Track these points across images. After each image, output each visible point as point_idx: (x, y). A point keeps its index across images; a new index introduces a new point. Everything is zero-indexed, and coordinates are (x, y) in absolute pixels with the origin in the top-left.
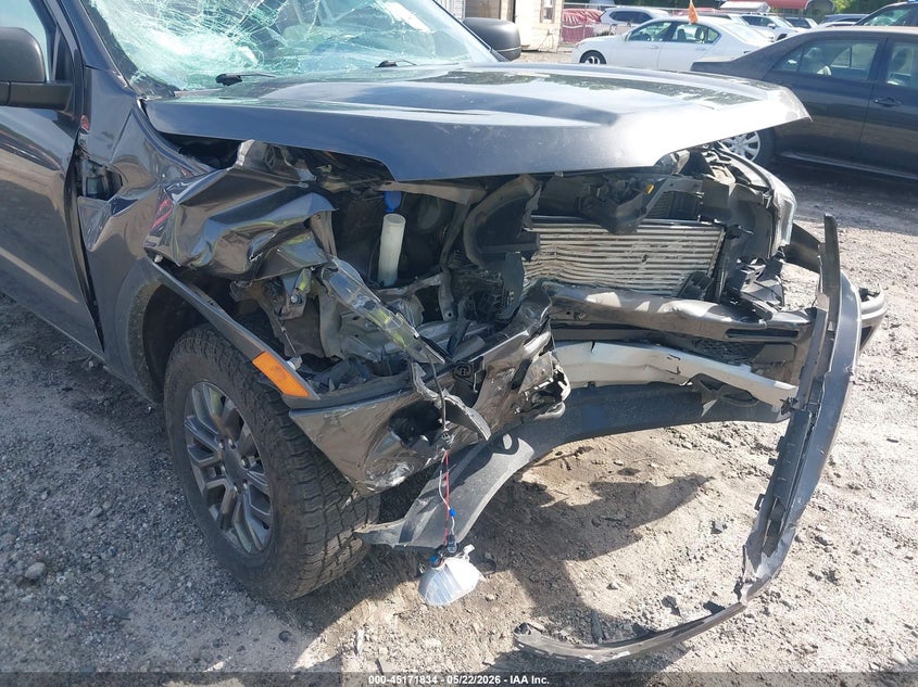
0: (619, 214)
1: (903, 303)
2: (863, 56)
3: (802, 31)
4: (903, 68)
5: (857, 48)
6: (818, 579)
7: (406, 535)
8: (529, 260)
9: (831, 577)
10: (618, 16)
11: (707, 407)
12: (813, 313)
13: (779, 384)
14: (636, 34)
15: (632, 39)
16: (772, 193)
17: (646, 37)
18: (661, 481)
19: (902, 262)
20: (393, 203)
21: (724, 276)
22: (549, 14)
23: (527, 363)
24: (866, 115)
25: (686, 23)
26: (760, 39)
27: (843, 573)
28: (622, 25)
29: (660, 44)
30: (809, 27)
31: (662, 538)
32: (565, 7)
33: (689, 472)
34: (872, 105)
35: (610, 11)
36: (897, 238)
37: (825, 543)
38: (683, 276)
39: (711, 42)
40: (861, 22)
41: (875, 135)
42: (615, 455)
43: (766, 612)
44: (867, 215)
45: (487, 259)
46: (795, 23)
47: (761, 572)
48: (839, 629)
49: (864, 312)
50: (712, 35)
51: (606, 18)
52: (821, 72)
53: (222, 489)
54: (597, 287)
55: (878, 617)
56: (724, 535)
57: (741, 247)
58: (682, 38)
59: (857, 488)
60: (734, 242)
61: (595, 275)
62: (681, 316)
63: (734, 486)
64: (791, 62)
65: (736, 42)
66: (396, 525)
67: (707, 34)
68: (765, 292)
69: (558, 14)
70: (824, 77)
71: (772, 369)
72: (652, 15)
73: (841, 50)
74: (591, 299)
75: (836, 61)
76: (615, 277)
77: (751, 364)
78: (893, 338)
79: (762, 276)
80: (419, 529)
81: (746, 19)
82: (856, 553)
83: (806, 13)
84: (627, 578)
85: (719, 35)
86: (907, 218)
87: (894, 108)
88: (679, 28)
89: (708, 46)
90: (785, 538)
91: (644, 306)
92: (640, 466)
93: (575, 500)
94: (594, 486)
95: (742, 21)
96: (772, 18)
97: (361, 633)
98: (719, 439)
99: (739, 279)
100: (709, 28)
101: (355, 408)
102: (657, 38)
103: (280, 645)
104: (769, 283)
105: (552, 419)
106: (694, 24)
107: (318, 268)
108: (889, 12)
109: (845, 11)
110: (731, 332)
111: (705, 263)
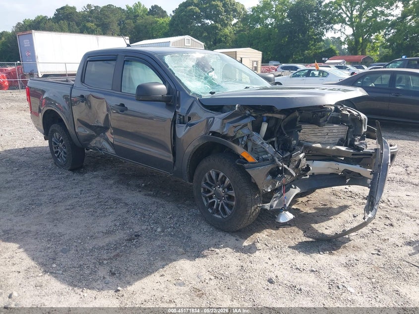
0: (321, 121)
1: (410, 161)
2: (386, 79)
3: (361, 71)
4: (402, 82)
5: (384, 76)
6: (387, 225)
7: (271, 206)
8: (300, 132)
9: (391, 225)
10: (284, 68)
11: (347, 181)
12: (376, 150)
13: (368, 170)
14: (295, 75)
15: (293, 77)
16: (360, 116)
17: (299, 76)
18: (335, 207)
19: (408, 149)
20: (265, 119)
21: (349, 139)
22: (256, 69)
23: (300, 160)
24: (390, 100)
25: (315, 70)
26: (345, 75)
27: (394, 224)
28: (287, 72)
29: (305, 78)
30: (364, 69)
31: (339, 219)
32: (262, 65)
33: (344, 204)
34: (391, 96)
35: (280, 66)
36: (406, 142)
37: (388, 218)
38: (338, 140)
39: (325, 77)
40: (385, 67)
41: (394, 107)
42: (319, 201)
43: (373, 233)
44: (395, 135)
45: (288, 133)
46: (358, 68)
47: (370, 215)
48: (395, 235)
49: (391, 150)
50: (325, 74)
51: (279, 69)
52: (371, 85)
53: (214, 201)
54: (315, 143)
55: (407, 233)
56: (357, 218)
57: (353, 131)
58: (314, 75)
59: (397, 207)
60: (351, 130)
61: (315, 139)
62: (338, 150)
63: (358, 207)
64: (359, 82)
65: (336, 76)
66: (269, 204)
67: (323, 74)
68: (361, 144)
69: (259, 69)
70: (372, 87)
71: (365, 166)
72: (299, 68)
73: (377, 78)
74: (314, 145)
75: (376, 81)
76: (319, 140)
77: (359, 164)
78: (406, 170)
79: (360, 140)
80: (274, 206)
81: (336, 67)
82: (398, 220)
83: (362, 63)
84: (330, 227)
85: (328, 74)
86: (410, 135)
87: (399, 97)
88: (312, 72)
89: (324, 78)
90: (376, 207)
91: (328, 147)
92: (328, 203)
93: (310, 211)
94: (315, 209)
95: (336, 68)
96: (347, 66)
97: (258, 239)
98: (351, 197)
99: (354, 140)
100: (323, 71)
101: (262, 167)
102: (303, 76)
103: (236, 241)
104: (362, 141)
105: (306, 178)
106: (318, 70)
107: (249, 135)
108: (396, 62)
109: (379, 61)
110: (353, 155)
111: (344, 136)
